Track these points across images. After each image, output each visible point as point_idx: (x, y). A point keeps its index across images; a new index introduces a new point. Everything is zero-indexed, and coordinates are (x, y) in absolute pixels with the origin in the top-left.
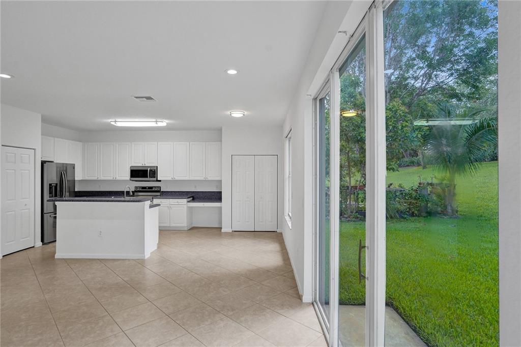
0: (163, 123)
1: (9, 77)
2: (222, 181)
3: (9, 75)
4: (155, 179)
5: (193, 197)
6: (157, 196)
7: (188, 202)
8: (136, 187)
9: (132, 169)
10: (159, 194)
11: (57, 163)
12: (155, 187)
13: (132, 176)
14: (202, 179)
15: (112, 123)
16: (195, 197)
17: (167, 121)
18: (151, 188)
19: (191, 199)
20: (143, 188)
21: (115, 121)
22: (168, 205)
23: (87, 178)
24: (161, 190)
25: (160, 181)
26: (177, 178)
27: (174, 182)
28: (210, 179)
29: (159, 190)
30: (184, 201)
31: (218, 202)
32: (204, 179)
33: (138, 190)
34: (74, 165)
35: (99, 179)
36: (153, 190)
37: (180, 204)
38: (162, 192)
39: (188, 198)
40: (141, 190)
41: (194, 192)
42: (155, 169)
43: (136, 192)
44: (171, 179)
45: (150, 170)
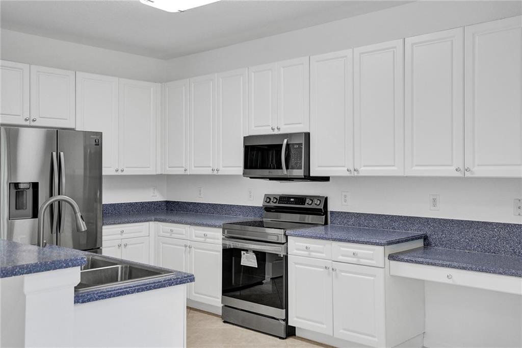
4: (300, 173)
5: (425, 238)
6: (316, 224)
7: (392, 257)
8: (268, 198)
9: (248, 144)
10: (320, 219)
12: (312, 198)
13: (246, 166)
14: (450, 171)
18: (301, 199)
19: (419, 244)
20: (284, 199)
22: (329, 264)
24: (331, 208)
25: (326, 179)
26: (364, 171)
27: (354, 180)
28: (480, 171)
30: (375, 254)
31: (512, 275)
32: (458, 174)
33: (272, 204)
34: (100, 134)
35: (188, 173)
36: (306, 206)
37: (363, 261)
38: (332, 213)
39: (390, 243)
40: (277, 205)
41: (427, 220)
42: (302, 141)
43: (268, 209)
44: (348, 174)
45: (288, 145)
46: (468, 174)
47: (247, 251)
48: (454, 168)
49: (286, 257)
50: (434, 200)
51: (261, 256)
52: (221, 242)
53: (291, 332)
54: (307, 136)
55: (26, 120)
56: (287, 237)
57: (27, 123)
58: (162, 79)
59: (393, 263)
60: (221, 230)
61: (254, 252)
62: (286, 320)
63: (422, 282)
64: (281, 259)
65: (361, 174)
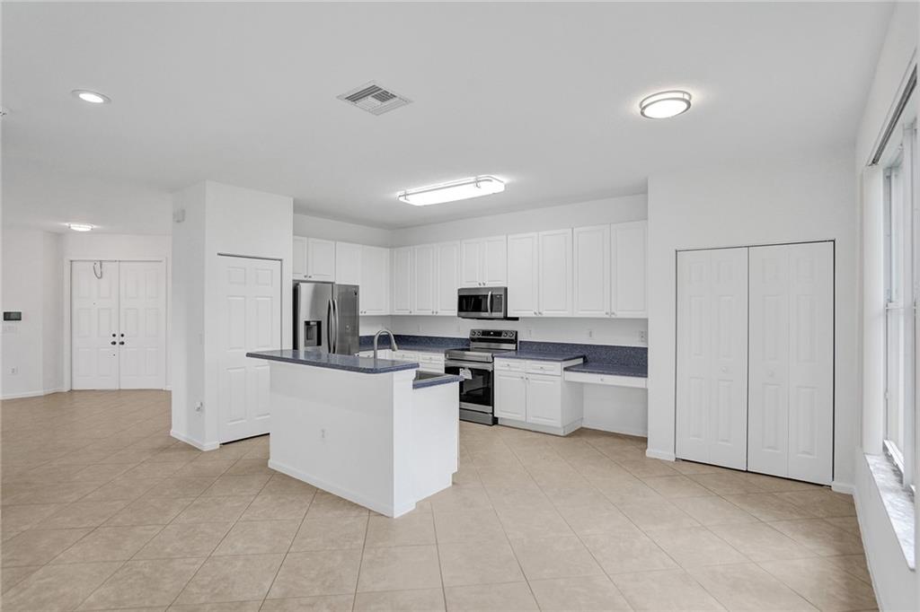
0: (494, 186)
1: (98, 100)
2: (649, 320)
3: (97, 94)
4: (501, 315)
5: (584, 357)
6: (510, 350)
7: (566, 369)
8: (473, 332)
9: (461, 294)
10: (512, 346)
11: (339, 285)
12: (506, 332)
13: (461, 309)
14: (602, 314)
15: (402, 199)
16: (590, 358)
17: (506, 180)
18: (498, 333)
19: (580, 361)
20: (486, 333)
21: (405, 195)
22: (524, 375)
23: (396, 313)
24: (519, 339)
25: (517, 319)
26: (546, 314)
27: (538, 321)
28: (620, 315)
29: (513, 338)
30: (555, 367)
31: (639, 376)
32: (608, 316)
33: (476, 336)
34: (357, 287)
35: (412, 314)
36: (502, 337)
37: (547, 373)
38: (521, 342)
39: (565, 360)
40: (481, 336)
41: (586, 345)
42: (503, 293)
43: (473, 340)
44: (534, 316)
45: (492, 295)
46: (613, 316)
47: (464, 368)
48: (604, 313)
49: (493, 371)
50: (591, 333)
51: (475, 372)
52: (443, 363)
53: (495, 421)
54: (506, 289)
55: (305, 277)
56: (493, 358)
57: (305, 279)
58: (391, 245)
59: (567, 373)
60: (443, 355)
61: (470, 369)
62: (493, 413)
63: (582, 384)
64: (489, 373)
65: (544, 316)
